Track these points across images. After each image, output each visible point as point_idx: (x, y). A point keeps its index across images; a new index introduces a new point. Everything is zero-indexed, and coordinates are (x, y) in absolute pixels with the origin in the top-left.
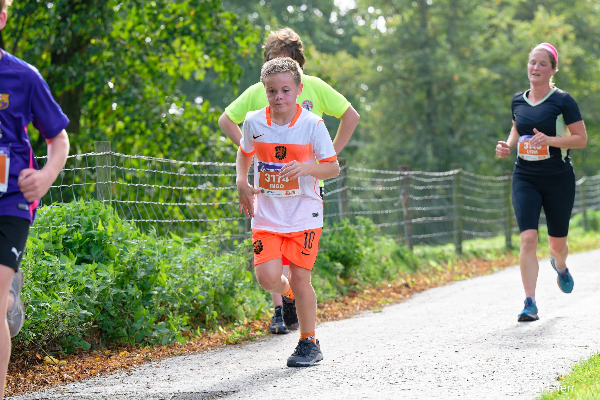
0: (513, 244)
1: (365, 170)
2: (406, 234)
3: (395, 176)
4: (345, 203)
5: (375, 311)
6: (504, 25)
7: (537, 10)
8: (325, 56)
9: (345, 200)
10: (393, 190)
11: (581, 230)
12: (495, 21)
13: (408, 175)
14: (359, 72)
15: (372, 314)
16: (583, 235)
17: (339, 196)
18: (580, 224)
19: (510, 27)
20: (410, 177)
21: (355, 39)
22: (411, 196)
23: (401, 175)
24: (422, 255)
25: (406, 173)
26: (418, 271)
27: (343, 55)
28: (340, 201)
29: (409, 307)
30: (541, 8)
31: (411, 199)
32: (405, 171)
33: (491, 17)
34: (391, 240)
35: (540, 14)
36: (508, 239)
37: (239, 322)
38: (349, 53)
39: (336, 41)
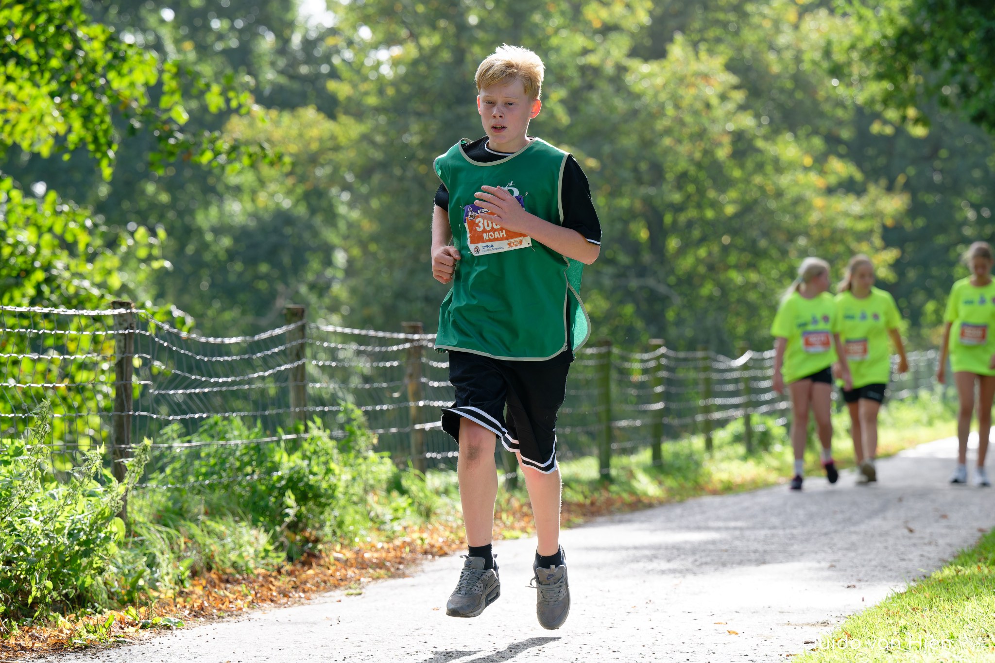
0: (613, 472)
1: (339, 329)
2: (413, 450)
3: (399, 342)
4: (301, 390)
5: (351, 591)
6: (609, 68)
7: (671, 40)
8: (274, 113)
9: (300, 384)
10: (392, 367)
11: (741, 449)
12: (592, 59)
13: (418, 340)
14: (337, 148)
15: (343, 598)
16: (744, 458)
17: (291, 376)
18: (737, 439)
19: (621, 69)
20: (424, 343)
21: (332, 86)
22: (424, 380)
23: (406, 340)
24: (442, 489)
25: (416, 337)
26: (433, 519)
27: (309, 113)
28: (291, 384)
29: (413, 586)
30: (679, 38)
31: (425, 385)
32: (414, 333)
33: (585, 52)
34: (388, 461)
35: (677, 49)
36: (605, 465)
37: (93, 607)
38: (319, 109)
39: (296, 86)
